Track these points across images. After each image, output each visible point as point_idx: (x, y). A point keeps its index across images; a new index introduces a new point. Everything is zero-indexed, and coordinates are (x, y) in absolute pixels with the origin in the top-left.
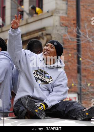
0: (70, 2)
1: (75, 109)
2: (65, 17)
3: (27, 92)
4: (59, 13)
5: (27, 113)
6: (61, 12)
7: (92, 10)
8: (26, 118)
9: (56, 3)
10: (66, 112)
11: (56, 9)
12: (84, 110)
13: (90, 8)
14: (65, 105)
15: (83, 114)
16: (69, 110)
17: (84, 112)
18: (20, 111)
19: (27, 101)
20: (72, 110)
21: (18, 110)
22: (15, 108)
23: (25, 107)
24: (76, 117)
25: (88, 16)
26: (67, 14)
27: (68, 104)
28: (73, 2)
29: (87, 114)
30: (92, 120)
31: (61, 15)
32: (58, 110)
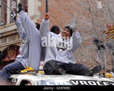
0: (43, 11)
1: (83, 69)
2: (40, 20)
3: (51, 58)
4: (37, 17)
5: (53, 71)
6: (38, 17)
7: (54, 16)
8: (53, 74)
9: (35, 12)
10: (77, 71)
11: (35, 15)
12: (89, 69)
13: (53, 15)
14: (76, 66)
15: (88, 72)
16: (79, 70)
17: (90, 71)
18: (48, 70)
19: (54, 64)
20: (81, 70)
21: (47, 70)
22: (45, 68)
23: (52, 68)
24: (84, 74)
25: (53, 19)
26: (41, 18)
27: (78, 65)
28: (44, 12)
29: (91, 72)
30: (93, 76)
31: (37, 19)
32: (72, 70)
